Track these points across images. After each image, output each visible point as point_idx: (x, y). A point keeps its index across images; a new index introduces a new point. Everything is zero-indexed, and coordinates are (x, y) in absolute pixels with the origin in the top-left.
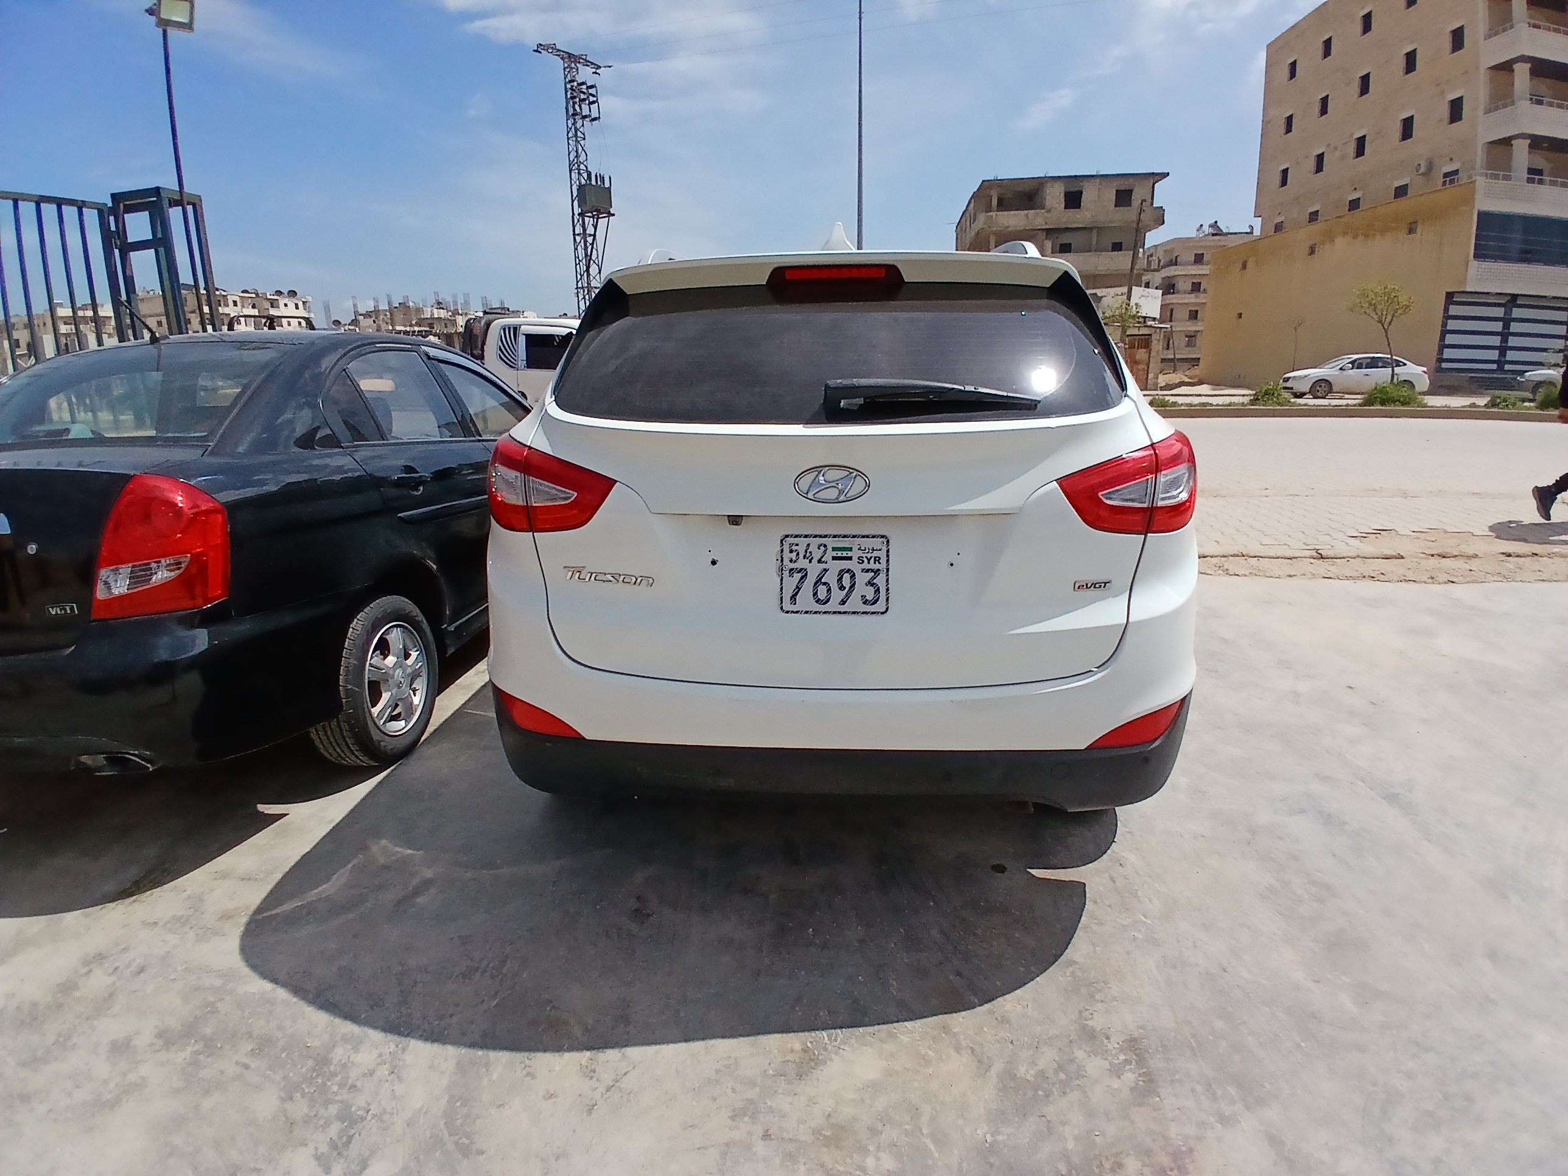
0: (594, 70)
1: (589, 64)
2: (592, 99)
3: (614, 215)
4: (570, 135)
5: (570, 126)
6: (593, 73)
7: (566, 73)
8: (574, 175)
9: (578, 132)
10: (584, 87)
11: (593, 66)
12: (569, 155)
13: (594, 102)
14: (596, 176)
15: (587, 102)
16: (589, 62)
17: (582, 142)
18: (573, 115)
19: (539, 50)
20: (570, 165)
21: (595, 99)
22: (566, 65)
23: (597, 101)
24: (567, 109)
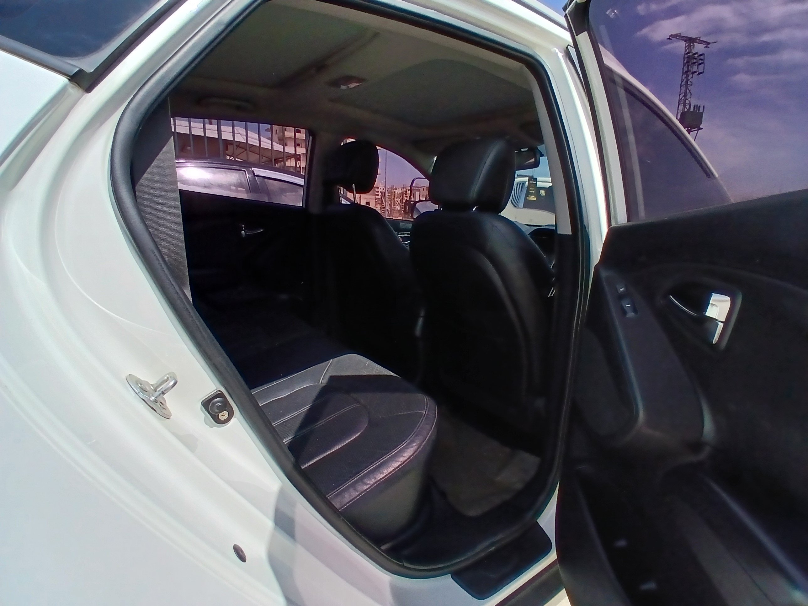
0: (705, 46)
1: (702, 42)
2: (701, 62)
3: (702, 129)
4: (683, 84)
5: (683, 78)
6: (705, 47)
7: (686, 49)
8: (681, 107)
9: (689, 82)
10: (696, 55)
11: (705, 43)
12: (680, 96)
13: (701, 64)
14: (694, 107)
15: (697, 63)
16: (702, 41)
17: (689, 88)
18: (687, 72)
19: (671, 38)
20: (679, 101)
21: (702, 61)
22: (687, 45)
23: (703, 63)
24: (683, 68)
